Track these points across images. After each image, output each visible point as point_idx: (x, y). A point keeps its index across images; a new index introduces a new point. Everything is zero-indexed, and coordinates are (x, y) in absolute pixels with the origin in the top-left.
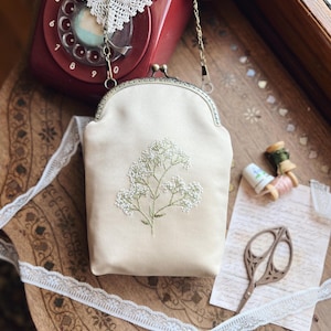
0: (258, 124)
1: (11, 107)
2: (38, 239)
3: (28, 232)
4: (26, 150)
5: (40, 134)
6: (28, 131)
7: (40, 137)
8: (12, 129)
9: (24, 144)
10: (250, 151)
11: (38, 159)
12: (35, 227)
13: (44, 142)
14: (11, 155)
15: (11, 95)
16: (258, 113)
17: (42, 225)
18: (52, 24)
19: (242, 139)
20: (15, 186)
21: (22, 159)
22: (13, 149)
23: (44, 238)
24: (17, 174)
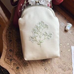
0: (72, 34)
1: (7, 34)
2: (17, 71)
3: (14, 69)
4: (12, 45)
5: (16, 40)
6: (12, 40)
7: (16, 41)
8: (8, 40)
9: (11, 43)
10: (72, 41)
11: (16, 47)
12: (16, 67)
13: (17, 42)
14: (8, 47)
15: (7, 31)
16: (71, 31)
17: (18, 66)
18: (20, 11)
19: (69, 38)
20: (9, 55)
21: (11, 48)
22: (8, 45)
23: (19, 70)
24: (9, 52)
